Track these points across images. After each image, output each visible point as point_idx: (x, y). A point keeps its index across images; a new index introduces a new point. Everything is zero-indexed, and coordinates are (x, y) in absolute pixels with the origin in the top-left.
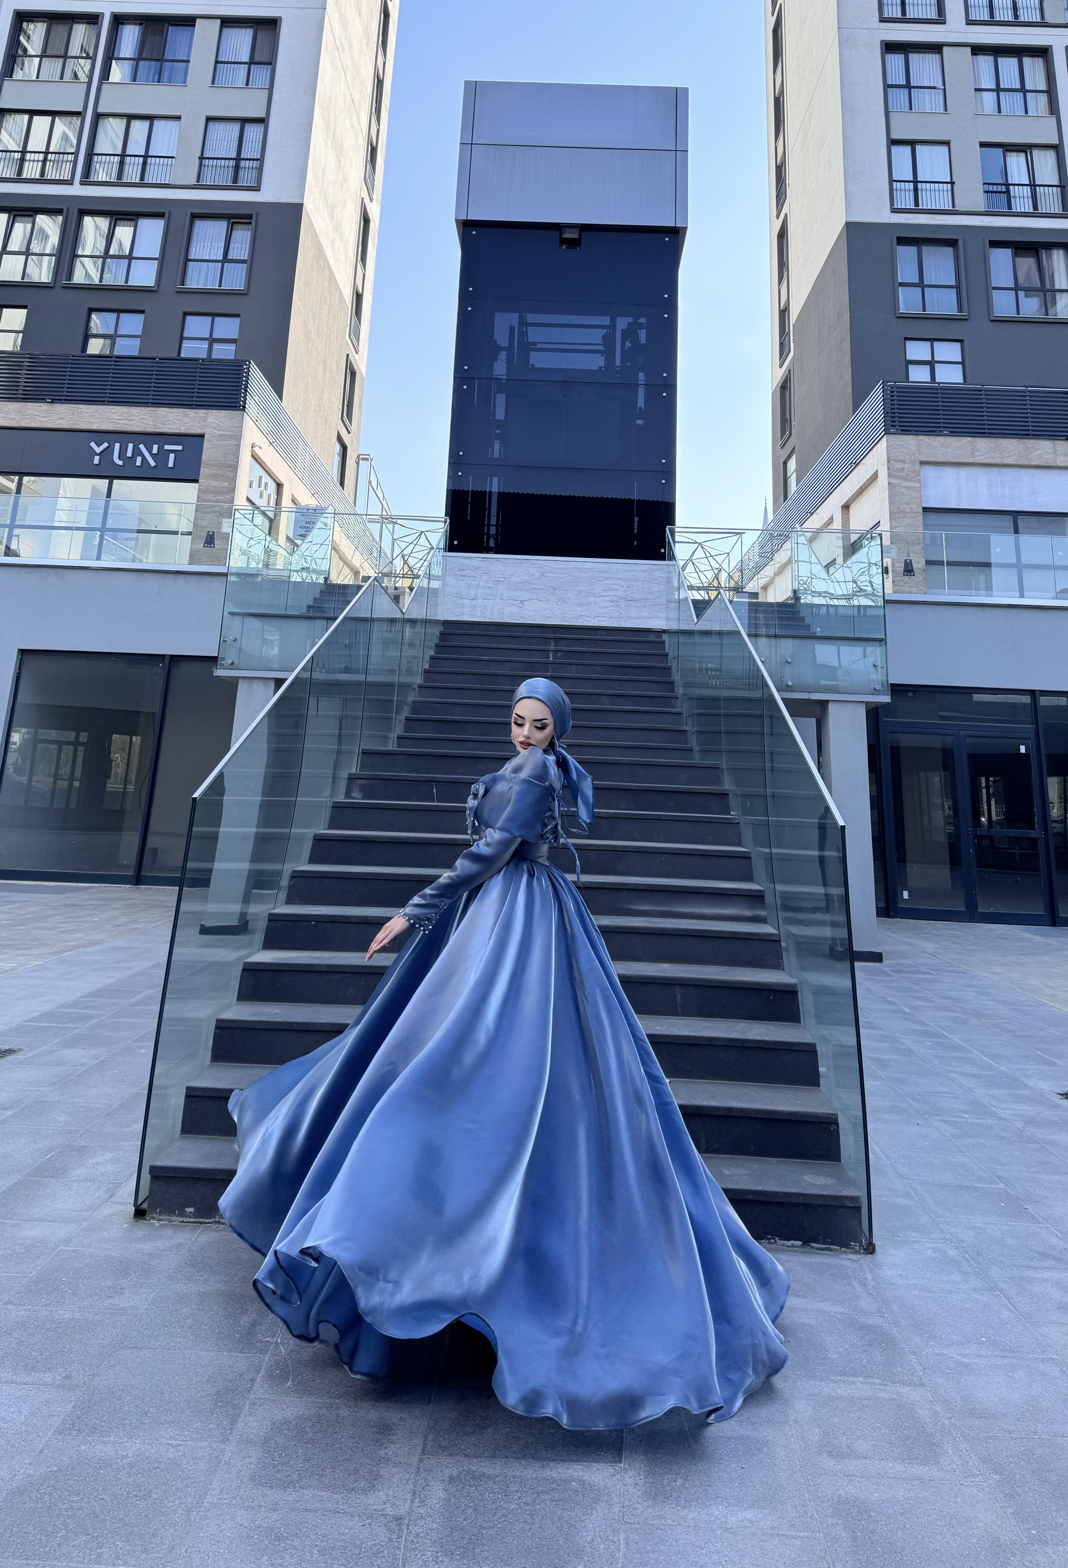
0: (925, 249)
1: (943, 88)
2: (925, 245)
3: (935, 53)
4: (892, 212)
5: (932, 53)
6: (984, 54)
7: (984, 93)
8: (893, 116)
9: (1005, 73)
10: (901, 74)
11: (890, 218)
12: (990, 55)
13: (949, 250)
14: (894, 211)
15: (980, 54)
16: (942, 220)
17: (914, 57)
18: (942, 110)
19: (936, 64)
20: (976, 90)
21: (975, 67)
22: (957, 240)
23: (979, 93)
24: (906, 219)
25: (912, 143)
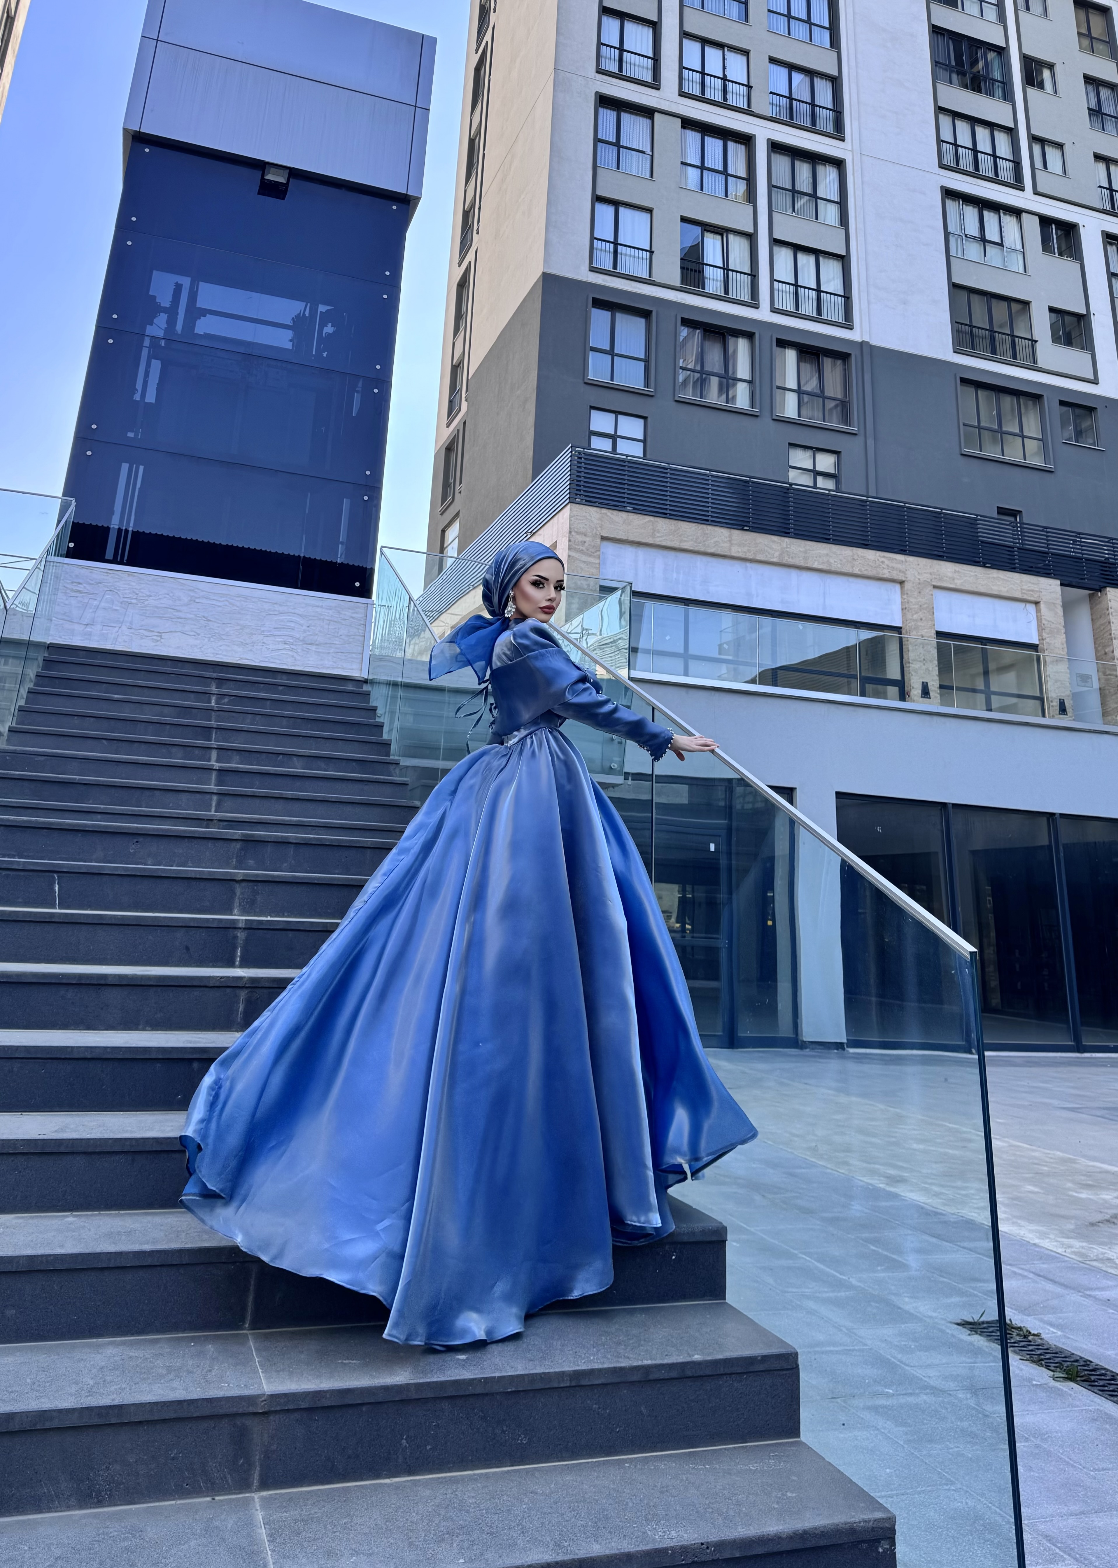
0: (619, 316)
1: (651, 154)
2: (619, 312)
3: (646, 117)
4: (590, 270)
5: (643, 116)
6: (692, 130)
7: (690, 169)
8: (599, 171)
9: (710, 153)
10: (611, 130)
11: (587, 277)
12: (698, 131)
13: (642, 322)
14: (593, 269)
15: (689, 129)
16: (639, 289)
17: (626, 117)
18: (648, 176)
19: (647, 129)
20: (682, 163)
21: (683, 141)
22: (651, 312)
23: (684, 166)
24: (604, 280)
25: (616, 204)
